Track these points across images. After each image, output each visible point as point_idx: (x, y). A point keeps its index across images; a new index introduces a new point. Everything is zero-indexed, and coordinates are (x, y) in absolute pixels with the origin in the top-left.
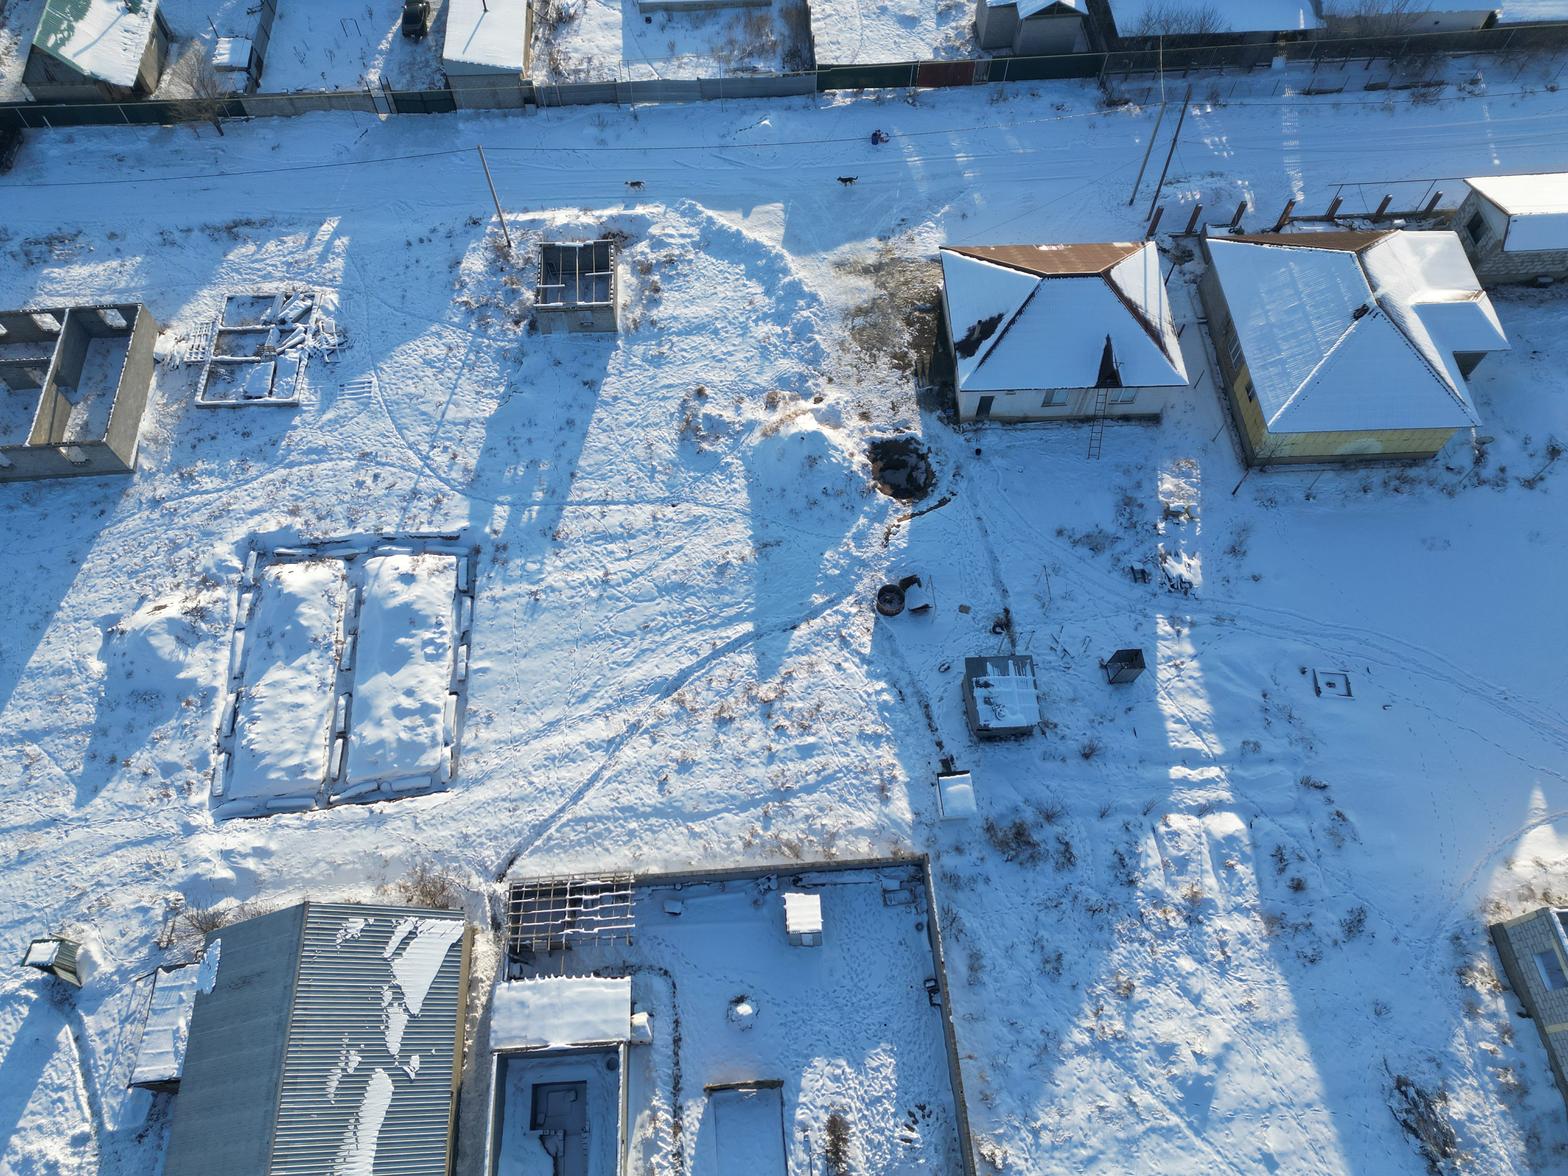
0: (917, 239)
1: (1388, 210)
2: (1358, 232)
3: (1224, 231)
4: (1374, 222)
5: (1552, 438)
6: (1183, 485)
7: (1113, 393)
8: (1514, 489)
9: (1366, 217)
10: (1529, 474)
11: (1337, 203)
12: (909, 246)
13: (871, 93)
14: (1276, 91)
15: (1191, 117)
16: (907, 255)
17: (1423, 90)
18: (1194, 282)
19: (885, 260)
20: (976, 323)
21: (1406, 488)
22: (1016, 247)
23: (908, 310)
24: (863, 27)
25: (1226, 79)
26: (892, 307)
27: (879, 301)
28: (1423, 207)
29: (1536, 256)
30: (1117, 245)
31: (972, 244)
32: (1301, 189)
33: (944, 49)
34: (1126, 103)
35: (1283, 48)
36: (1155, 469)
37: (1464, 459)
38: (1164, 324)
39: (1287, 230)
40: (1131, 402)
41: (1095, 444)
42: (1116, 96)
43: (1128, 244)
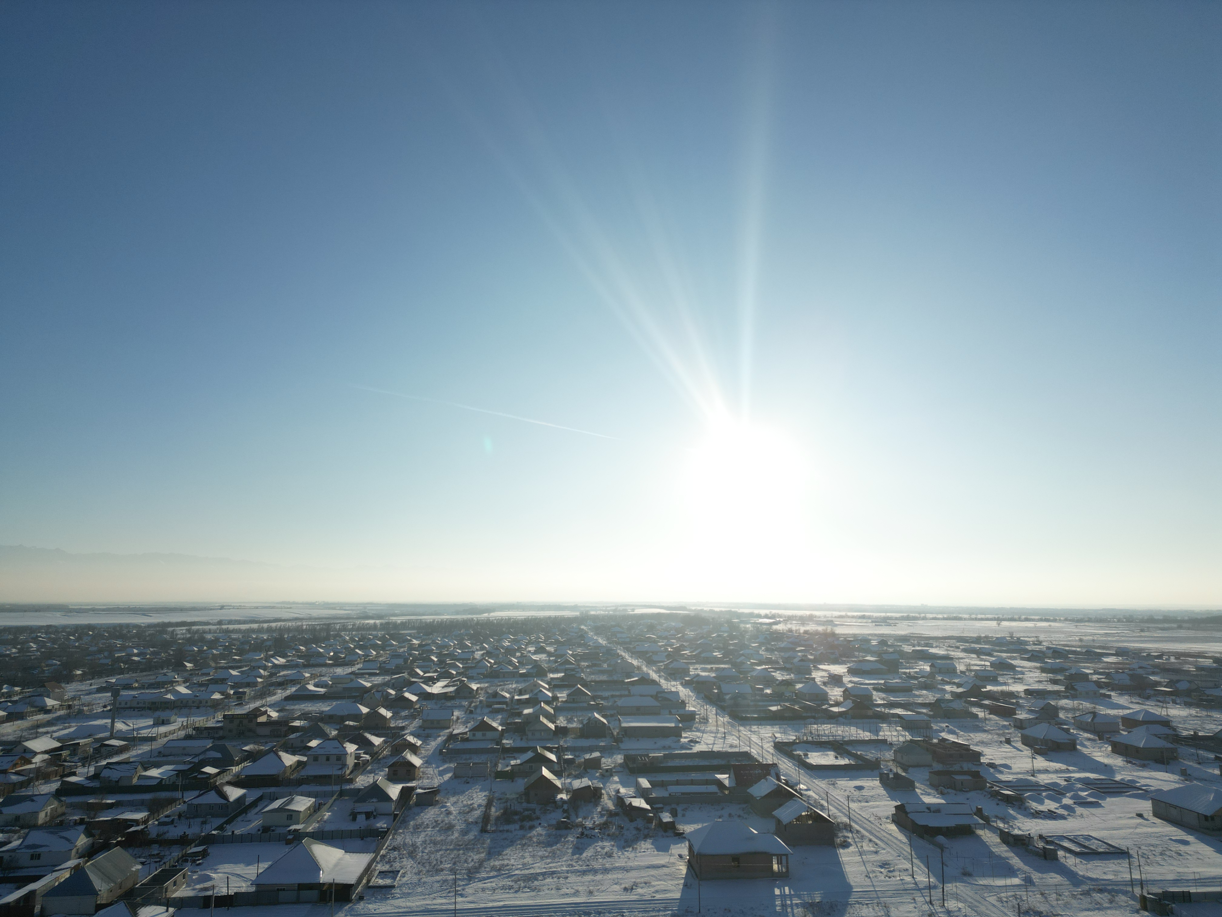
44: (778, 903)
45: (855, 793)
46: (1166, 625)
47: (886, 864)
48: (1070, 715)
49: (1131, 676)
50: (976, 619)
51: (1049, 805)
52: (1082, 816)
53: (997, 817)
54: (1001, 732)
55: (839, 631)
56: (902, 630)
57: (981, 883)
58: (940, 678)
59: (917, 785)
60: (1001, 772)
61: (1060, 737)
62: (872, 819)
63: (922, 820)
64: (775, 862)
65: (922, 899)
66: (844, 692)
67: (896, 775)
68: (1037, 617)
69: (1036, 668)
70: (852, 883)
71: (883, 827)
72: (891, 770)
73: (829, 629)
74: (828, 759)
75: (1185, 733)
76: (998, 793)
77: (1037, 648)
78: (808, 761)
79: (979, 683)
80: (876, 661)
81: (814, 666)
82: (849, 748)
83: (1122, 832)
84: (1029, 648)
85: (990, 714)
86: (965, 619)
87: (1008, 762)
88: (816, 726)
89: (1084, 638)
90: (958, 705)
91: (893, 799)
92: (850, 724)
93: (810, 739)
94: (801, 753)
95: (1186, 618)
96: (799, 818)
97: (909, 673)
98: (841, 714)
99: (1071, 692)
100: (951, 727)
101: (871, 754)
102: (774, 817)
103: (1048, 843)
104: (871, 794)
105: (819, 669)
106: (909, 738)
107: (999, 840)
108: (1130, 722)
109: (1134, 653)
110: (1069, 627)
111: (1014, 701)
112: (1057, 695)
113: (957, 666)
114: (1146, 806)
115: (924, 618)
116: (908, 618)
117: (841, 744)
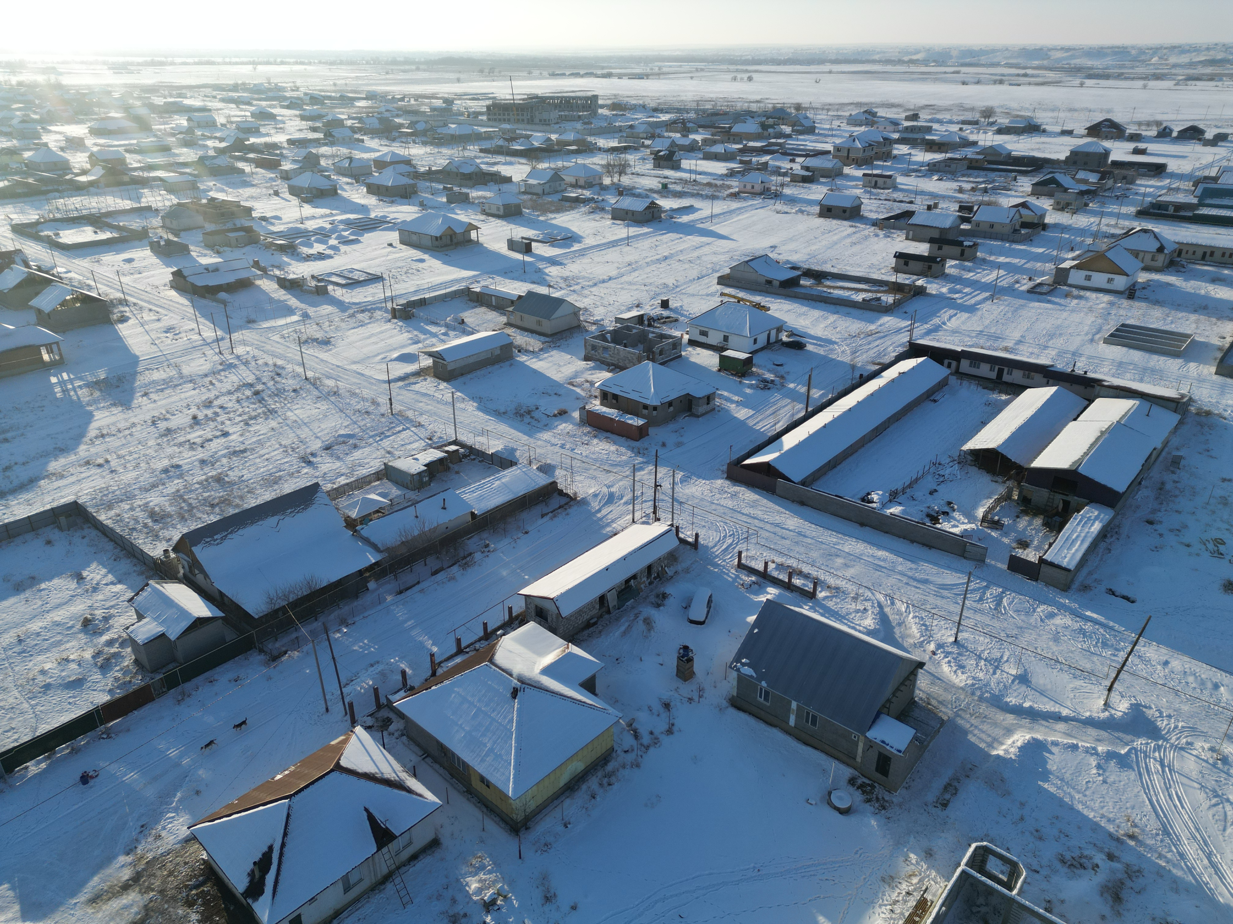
0: (164, 834)
1: (489, 630)
2: (481, 650)
3: (402, 693)
4: (487, 640)
5: (660, 699)
6: (484, 877)
7: (393, 846)
8: (665, 740)
9: (480, 640)
10: (665, 727)
11: (458, 641)
12: (159, 843)
13: (64, 749)
14: (381, 600)
15: (336, 640)
16: (160, 851)
17: (464, 562)
18: (403, 735)
19: (140, 868)
20: (252, 866)
21: (613, 780)
22: (254, 790)
23: (184, 894)
24: (33, 707)
25: (345, 609)
26: (166, 902)
27: (151, 904)
28: (507, 617)
29: (580, 612)
30: (333, 743)
31: (216, 808)
32: (432, 645)
33: (118, 688)
34: (285, 653)
35: (370, 577)
36: (458, 880)
37: (629, 741)
38: (400, 774)
39: (440, 671)
40: (410, 843)
41: (403, 893)
42: (275, 653)
43: (342, 738)
44: (58, 389)
45: (125, 267)
46: (407, 67)
47: (171, 329)
48: (330, 162)
49: (378, 119)
50: (230, 63)
51: (319, 248)
52: (345, 253)
53: (273, 266)
54: (269, 185)
55: (66, 81)
56: (148, 78)
57: (264, 326)
58: (200, 133)
59: (191, 248)
60: (273, 224)
61: (323, 184)
62: (148, 289)
63: (200, 282)
64: (44, 352)
65: (212, 352)
66: (90, 157)
67: (168, 242)
68: (292, 60)
69: (296, 116)
70: (138, 353)
71: (162, 295)
72: (161, 237)
73: (53, 78)
74: (87, 234)
75: (422, 169)
76: (272, 244)
77: (295, 94)
78: (60, 240)
79: (242, 136)
80: (122, 118)
81: (43, 128)
82: (109, 220)
83: (377, 261)
84: (287, 94)
85: (256, 167)
86: (219, 64)
87: (278, 214)
88: (62, 200)
89: (338, 82)
90: (223, 161)
91: (168, 266)
92: (105, 194)
93: (58, 216)
94: (50, 233)
95: (423, 60)
96: (64, 303)
97: (165, 130)
98: (91, 184)
99: (330, 139)
100: (218, 185)
101: (136, 224)
102: (31, 307)
103: (319, 281)
104: (143, 264)
105: (50, 131)
106: (175, 201)
107: (277, 286)
108: (380, 164)
109: (382, 97)
110: (323, 70)
111: (278, 152)
112: (317, 142)
113: (217, 118)
114: (394, 236)
115: (172, 64)
116: (153, 64)
117: (98, 217)
